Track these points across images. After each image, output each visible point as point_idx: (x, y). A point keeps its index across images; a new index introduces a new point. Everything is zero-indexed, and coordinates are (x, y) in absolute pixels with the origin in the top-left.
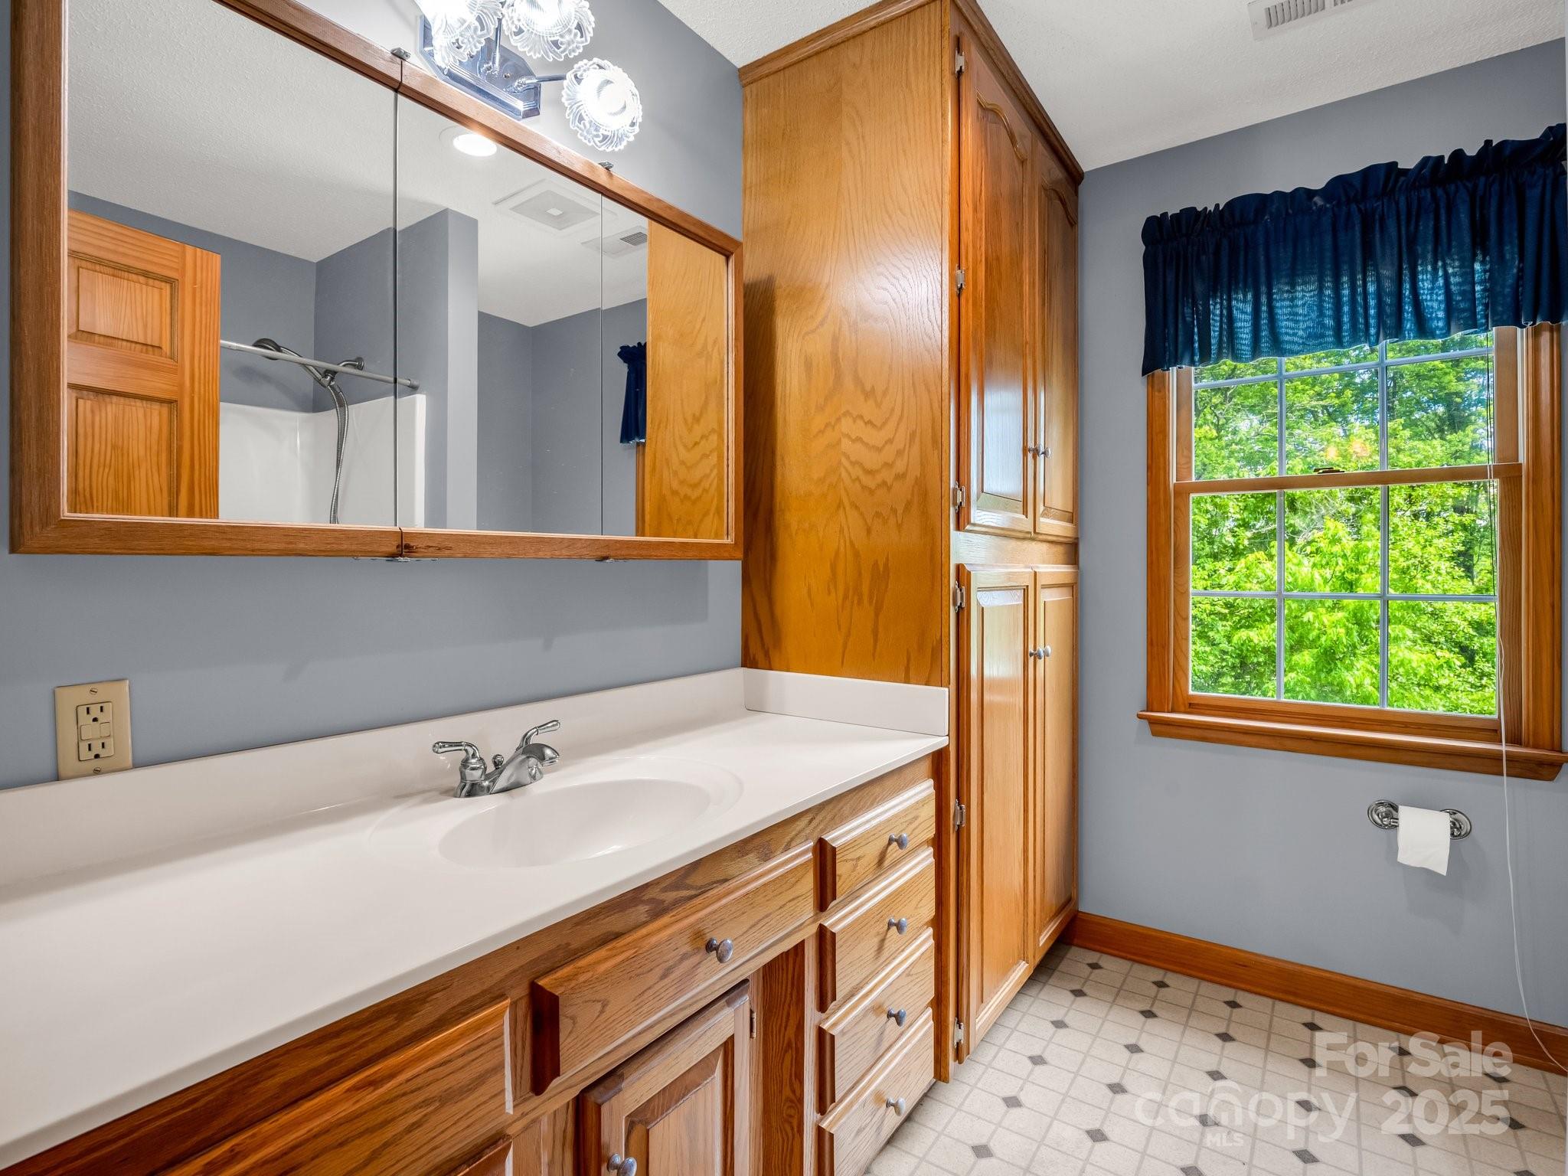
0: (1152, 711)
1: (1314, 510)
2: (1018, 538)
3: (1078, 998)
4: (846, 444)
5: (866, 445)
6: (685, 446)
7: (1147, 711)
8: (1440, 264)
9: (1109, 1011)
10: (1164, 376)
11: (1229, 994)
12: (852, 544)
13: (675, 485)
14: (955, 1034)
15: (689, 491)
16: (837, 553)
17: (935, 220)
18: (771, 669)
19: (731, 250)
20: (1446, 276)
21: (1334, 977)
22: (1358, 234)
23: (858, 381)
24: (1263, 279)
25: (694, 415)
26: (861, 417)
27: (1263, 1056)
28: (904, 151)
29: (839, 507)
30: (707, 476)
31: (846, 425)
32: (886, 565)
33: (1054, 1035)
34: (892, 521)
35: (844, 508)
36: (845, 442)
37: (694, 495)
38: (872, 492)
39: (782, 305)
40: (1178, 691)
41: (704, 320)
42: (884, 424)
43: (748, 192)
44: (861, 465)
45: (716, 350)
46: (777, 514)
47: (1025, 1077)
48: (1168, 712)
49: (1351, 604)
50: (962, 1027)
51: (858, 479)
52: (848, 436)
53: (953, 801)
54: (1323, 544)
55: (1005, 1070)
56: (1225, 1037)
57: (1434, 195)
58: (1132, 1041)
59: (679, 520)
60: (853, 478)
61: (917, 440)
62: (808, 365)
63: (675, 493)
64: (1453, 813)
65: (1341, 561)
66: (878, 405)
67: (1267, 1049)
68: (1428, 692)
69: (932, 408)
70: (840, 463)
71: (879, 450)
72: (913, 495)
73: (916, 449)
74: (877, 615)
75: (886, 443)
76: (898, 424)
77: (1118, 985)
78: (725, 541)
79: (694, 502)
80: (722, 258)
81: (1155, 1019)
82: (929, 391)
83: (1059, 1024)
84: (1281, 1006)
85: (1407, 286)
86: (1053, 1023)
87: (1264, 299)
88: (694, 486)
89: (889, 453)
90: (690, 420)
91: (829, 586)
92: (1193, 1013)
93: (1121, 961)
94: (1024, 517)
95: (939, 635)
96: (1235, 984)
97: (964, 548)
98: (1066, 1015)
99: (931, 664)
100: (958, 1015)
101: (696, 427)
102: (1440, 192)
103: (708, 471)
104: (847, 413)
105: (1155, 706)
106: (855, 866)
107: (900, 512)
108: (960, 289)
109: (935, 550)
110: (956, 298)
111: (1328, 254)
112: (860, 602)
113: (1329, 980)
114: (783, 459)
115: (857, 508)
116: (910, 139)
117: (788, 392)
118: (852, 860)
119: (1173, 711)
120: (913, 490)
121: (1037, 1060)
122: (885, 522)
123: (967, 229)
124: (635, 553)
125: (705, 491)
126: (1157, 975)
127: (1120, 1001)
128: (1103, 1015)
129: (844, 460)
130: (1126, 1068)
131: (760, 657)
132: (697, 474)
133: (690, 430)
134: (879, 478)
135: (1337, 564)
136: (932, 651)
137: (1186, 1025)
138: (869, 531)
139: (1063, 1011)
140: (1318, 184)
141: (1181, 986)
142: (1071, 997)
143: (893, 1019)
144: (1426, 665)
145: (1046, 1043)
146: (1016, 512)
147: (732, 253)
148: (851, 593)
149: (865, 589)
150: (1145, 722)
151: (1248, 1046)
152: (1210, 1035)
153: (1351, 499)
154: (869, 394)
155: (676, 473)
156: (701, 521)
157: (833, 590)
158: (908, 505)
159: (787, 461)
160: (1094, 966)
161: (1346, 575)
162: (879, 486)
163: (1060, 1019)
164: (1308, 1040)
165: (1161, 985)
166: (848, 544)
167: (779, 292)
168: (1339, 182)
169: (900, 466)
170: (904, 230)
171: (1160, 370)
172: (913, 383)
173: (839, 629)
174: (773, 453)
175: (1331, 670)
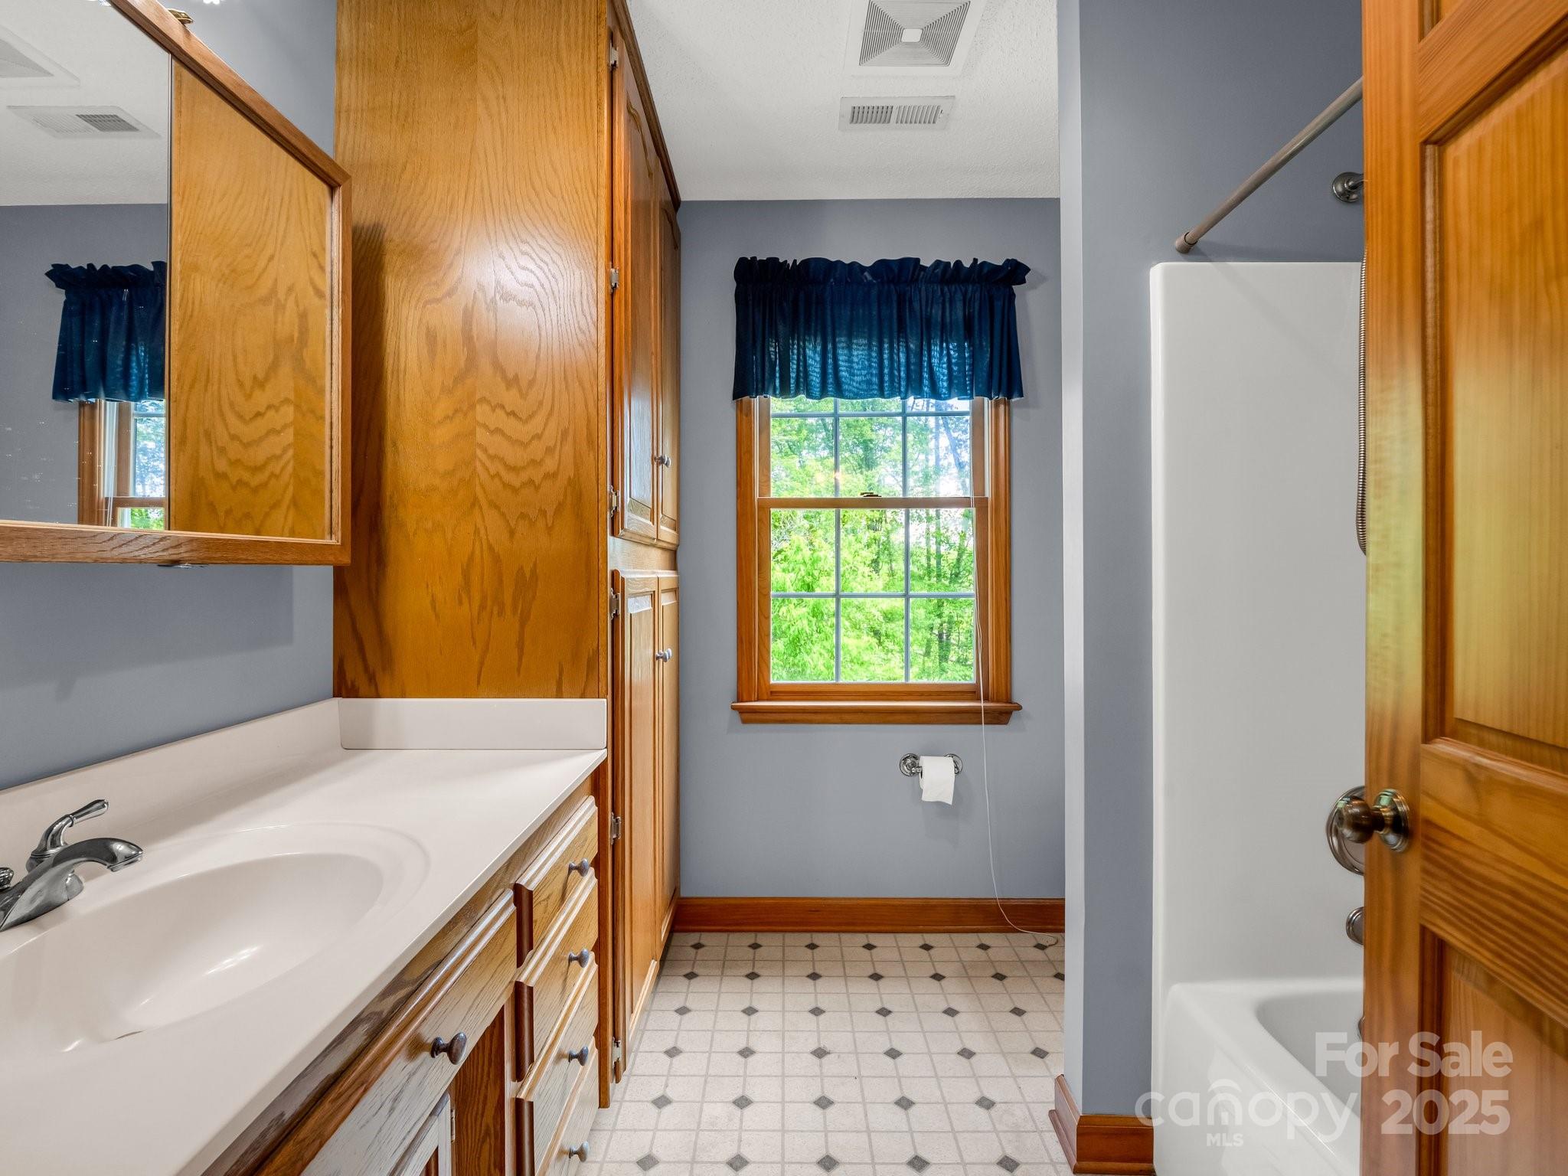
0: (742, 702)
1: (782, 525)
2: (646, 545)
3: (692, 981)
4: (481, 436)
5: (509, 438)
6: (241, 417)
7: (738, 702)
8: (944, 345)
9: (721, 984)
10: (750, 402)
11: (807, 938)
12: (491, 548)
13: (222, 465)
14: (615, 1053)
15: (246, 476)
16: (471, 558)
17: (589, 210)
18: (378, 696)
19: (338, 180)
20: (948, 354)
21: (880, 902)
22: (895, 311)
23: (498, 367)
24: (829, 330)
25: (255, 378)
26: (503, 407)
27: (844, 983)
28: (554, 128)
29: (473, 505)
30: (278, 458)
31: (482, 412)
32: (534, 571)
33: (680, 1022)
34: (541, 524)
35: (481, 508)
36: (479, 431)
37: (256, 480)
38: (515, 491)
39: (393, 263)
40: (762, 681)
41: (271, 258)
42: (531, 416)
43: (343, 115)
44: (502, 460)
45: (292, 299)
46: (386, 512)
47: (666, 1073)
48: (755, 701)
49: (811, 601)
50: (620, 1045)
51: (498, 475)
52: (485, 426)
53: (610, 814)
54: (789, 553)
55: (647, 1074)
56: (814, 976)
57: (942, 291)
58: (746, 1005)
59: (228, 512)
60: (492, 473)
61: (570, 438)
62: (431, 338)
63: (221, 476)
64: (952, 755)
65: (803, 568)
66: (523, 395)
67: (845, 976)
68: (856, 667)
69: (586, 406)
70: (474, 456)
71: (524, 445)
72: (565, 496)
73: (568, 448)
74: (523, 625)
75: (533, 438)
76: (547, 419)
77: (722, 957)
78: (327, 541)
79: (255, 491)
80: (325, 187)
81: (759, 978)
82: (583, 389)
83: (683, 1011)
84: (845, 937)
85: (925, 359)
86: (677, 1011)
87: (830, 346)
88: (256, 469)
89: (537, 450)
90: (248, 383)
91: (460, 595)
92: (787, 964)
93: (719, 935)
94: (651, 523)
95: (595, 645)
96: (809, 928)
97: (618, 554)
98: (686, 999)
99: (587, 675)
100: (615, 1034)
101: (257, 393)
102: (946, 289)
103: (278, 452)
104: (483, 400)
105: (745, 698)
106: (547, 906)
107: (550, 513)
108: (614, 288)
109: (591, 557)
110: (610, 297)
111: (875, 323)
112: (501, 613)
113: (877, 905)
114: (395, 444)
115: (497, 507)
116: (560, 118)
117: (402, 366)
118: (544, 900)
119: (758, 700)
120: (566, 492)
121: (673, 1052)
122: (532, 524)
123: (620, 229)
124: (219, 555)
125: (273, 475)
126: (749, 938)
127: (727, 972)
128: (716, 990)
129: (479, 453)
130: (749, 1031)
131: (362, 683)
132: (259, 454)
133: (249, 396)
134: (524, 476)
135: (800, 570)
136: (588, 662)
137: (783, 976)
138: (512, 533)
139: (682, 997)
140: (868, 262)
141: (771, 942)
142: (686, 981)
143: (575, 1061)
144: (857, 647)
145: (676, 1033)
146: (646, 519)
147: (340, 186)
148: (489, 603)
149: (508, 598)
150: (736, 713)
151: (831, 979)
152: (802, 978)
153: (805, 518)
154: (512, 382)
155: (222, 450)
156: (267, 515)
157: (465, 600)
158: (560, 506)
159: (401, 447)
160: (698, 946)
161: (806, 578)
162: (524, 485)
163: (681, 1006)
164: (869, 958)
165: (755, 946)
166: (485, 547)
167: (389, 247)
168: (882, 264)
169: (550, 465)
170: (554, 213)
171: (748, 397)
172: (565, 378)
173: (474, 643)
174: (381, 437)
175: (796, 655)
